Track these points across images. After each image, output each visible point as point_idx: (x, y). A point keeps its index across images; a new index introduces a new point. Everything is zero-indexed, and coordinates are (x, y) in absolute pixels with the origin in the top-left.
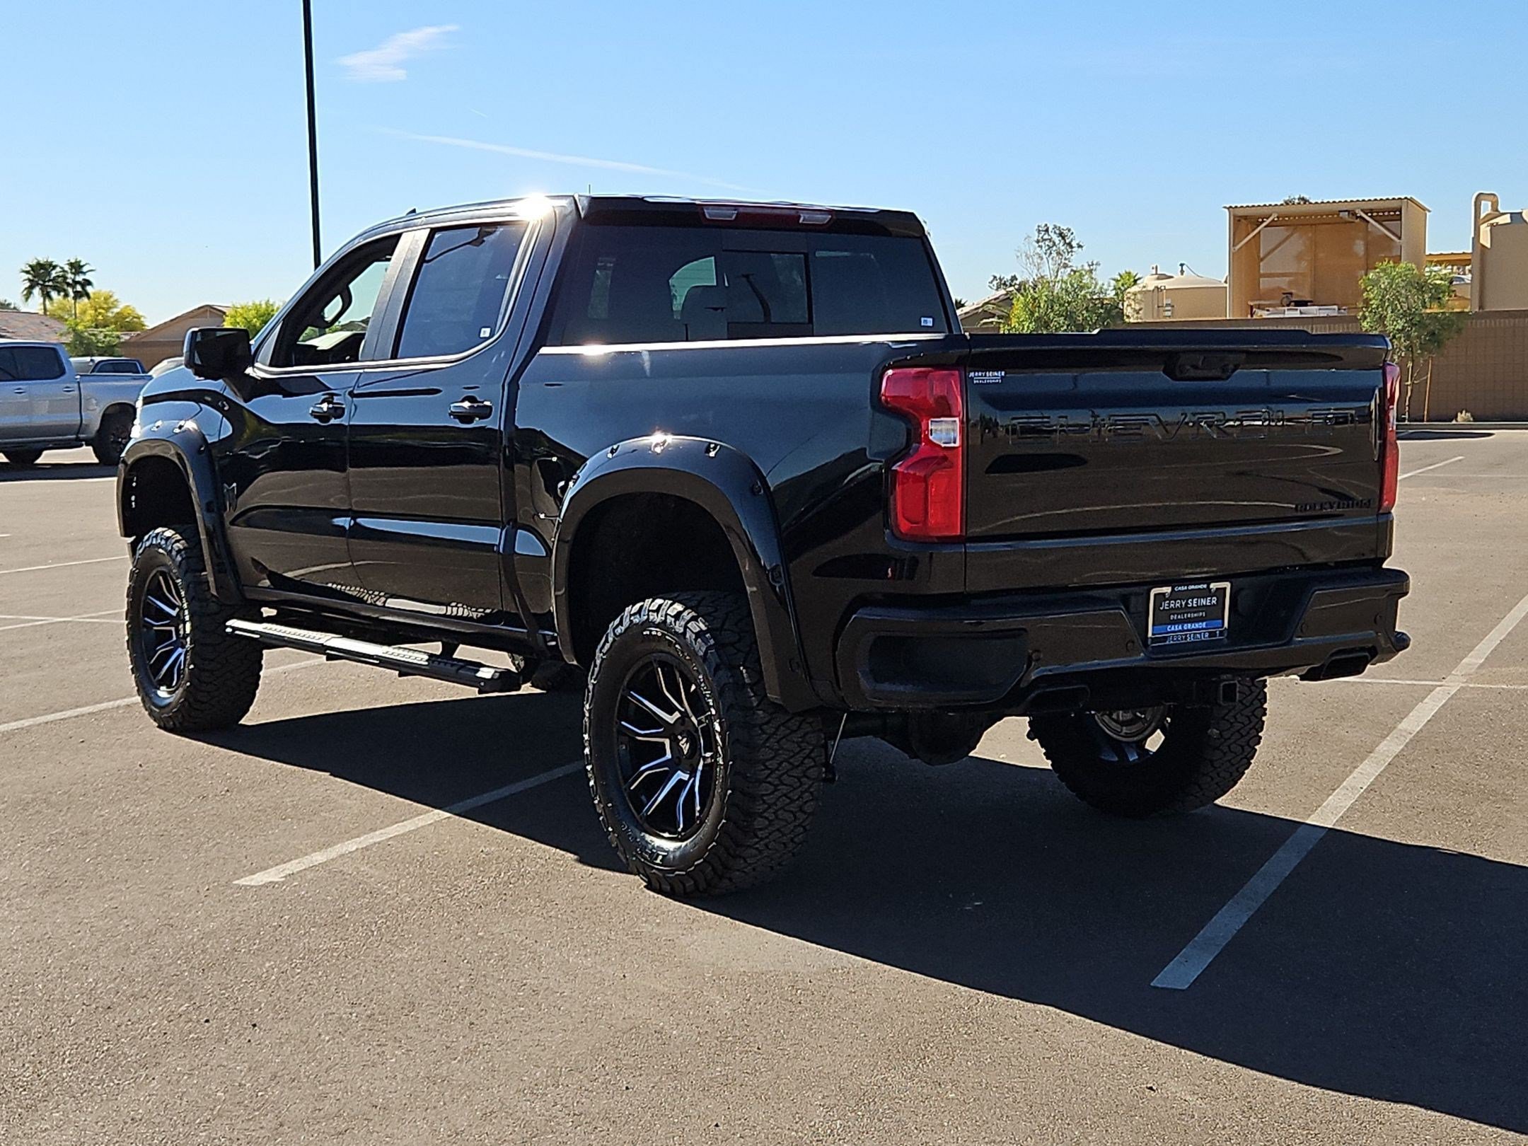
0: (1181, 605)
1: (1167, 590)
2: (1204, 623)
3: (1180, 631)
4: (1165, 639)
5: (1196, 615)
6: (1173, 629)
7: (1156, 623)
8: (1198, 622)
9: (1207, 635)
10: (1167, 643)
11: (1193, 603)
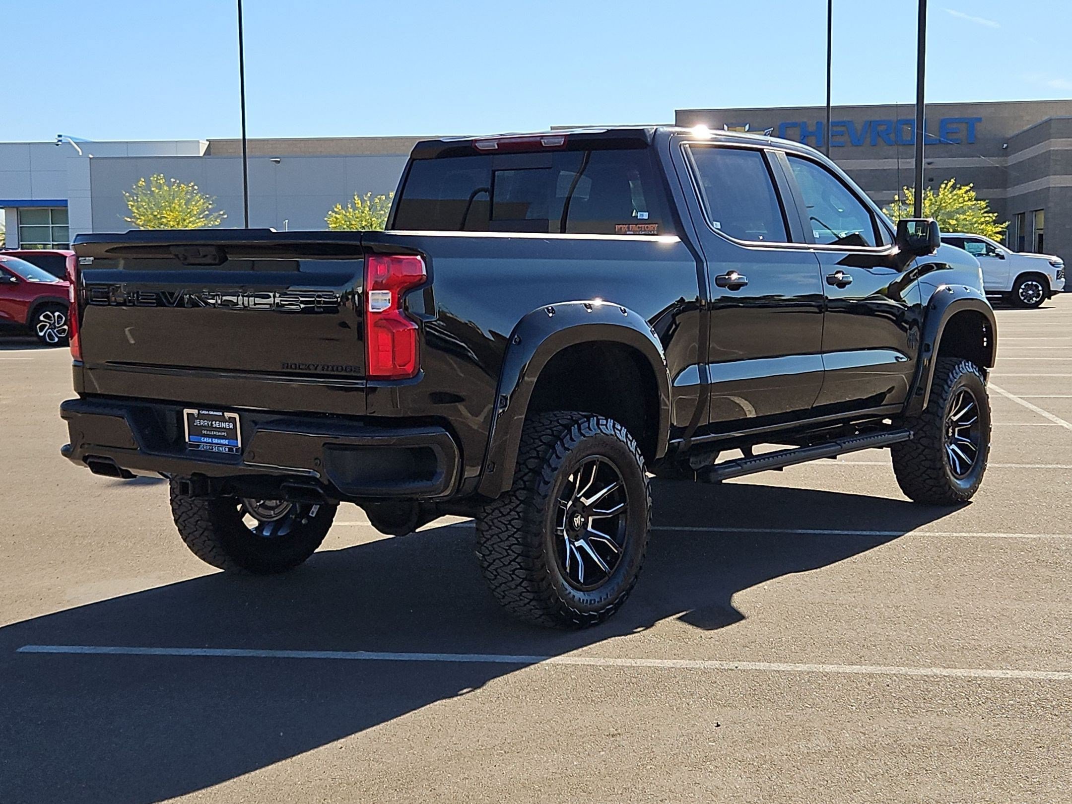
0: (208, 424)
1: (195, 412)
2: (227, 441)
3: (209, 443)
4: (198, 446)
5: (220, 434)
6: (205, 440)
7: (191, 433)
8: (223, 439)
9: (227, 449)
10: (200, 449)
11: (216, 424)
